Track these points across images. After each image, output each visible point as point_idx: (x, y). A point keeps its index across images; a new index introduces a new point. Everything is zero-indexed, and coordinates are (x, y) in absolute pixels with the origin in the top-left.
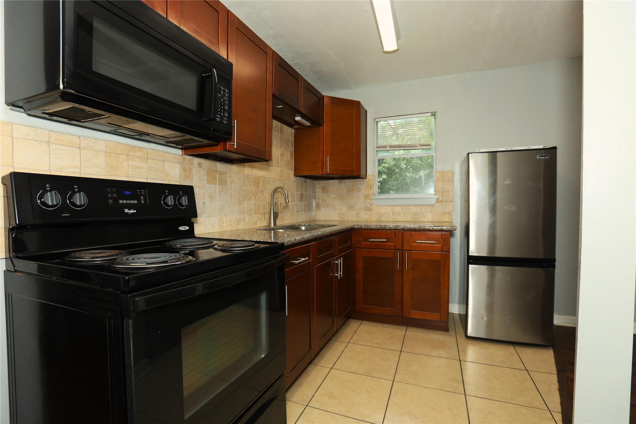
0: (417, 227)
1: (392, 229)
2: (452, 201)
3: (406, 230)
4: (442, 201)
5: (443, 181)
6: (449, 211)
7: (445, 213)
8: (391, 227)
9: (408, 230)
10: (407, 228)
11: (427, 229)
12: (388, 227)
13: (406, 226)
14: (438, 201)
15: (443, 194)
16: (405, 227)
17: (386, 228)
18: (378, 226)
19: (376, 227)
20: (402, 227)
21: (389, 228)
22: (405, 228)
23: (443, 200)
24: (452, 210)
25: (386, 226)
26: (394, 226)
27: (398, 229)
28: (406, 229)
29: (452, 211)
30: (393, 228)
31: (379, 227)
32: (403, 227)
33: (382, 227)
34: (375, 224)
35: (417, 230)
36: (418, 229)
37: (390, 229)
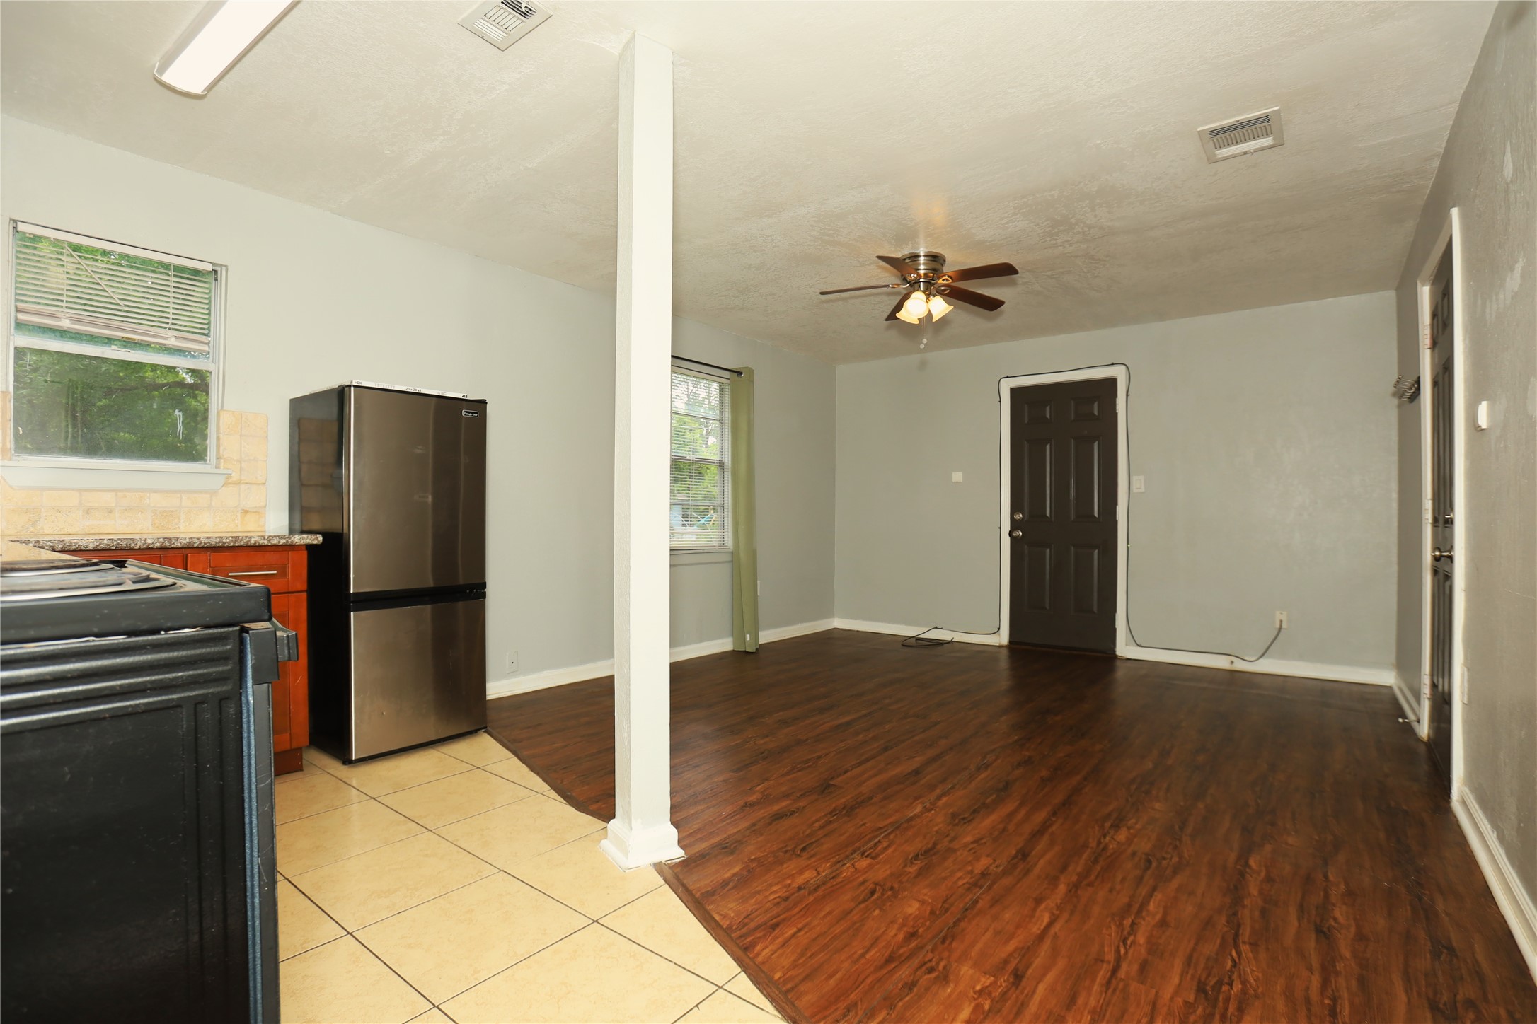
0: (228, 540)
1: (152, 549)
2: (264, 484)
3: (197, 548)
4: (239, 483)
5: (241, 435)
6: (256, 507)
7: (246, 512)
8: (149, 541)
9: (203, 547)
10: (200, 544)
11: (255, 543)
12: (139, 544)
13: (198, 539)
14: (230, 481)
15: (241, 467)
16: (195, 540)
17: (133, 545)
18: (105, 542)
19: (98, 545)
20: (185, 542)
21: (144, 544)
22: (194, 543)
23: (241, 480)
24: (263, 504)
25: (133, 540)
26: (161, 540)
27: (173, 548)
28: (195, 545)
29: (265, 507)
30: (158, 545)
31: (107, 545)
32: (188, 540)
33: (118, 544)
34: (92, 538)
35: (228, 547)
36: (231, 544)
37: (148, 549)
